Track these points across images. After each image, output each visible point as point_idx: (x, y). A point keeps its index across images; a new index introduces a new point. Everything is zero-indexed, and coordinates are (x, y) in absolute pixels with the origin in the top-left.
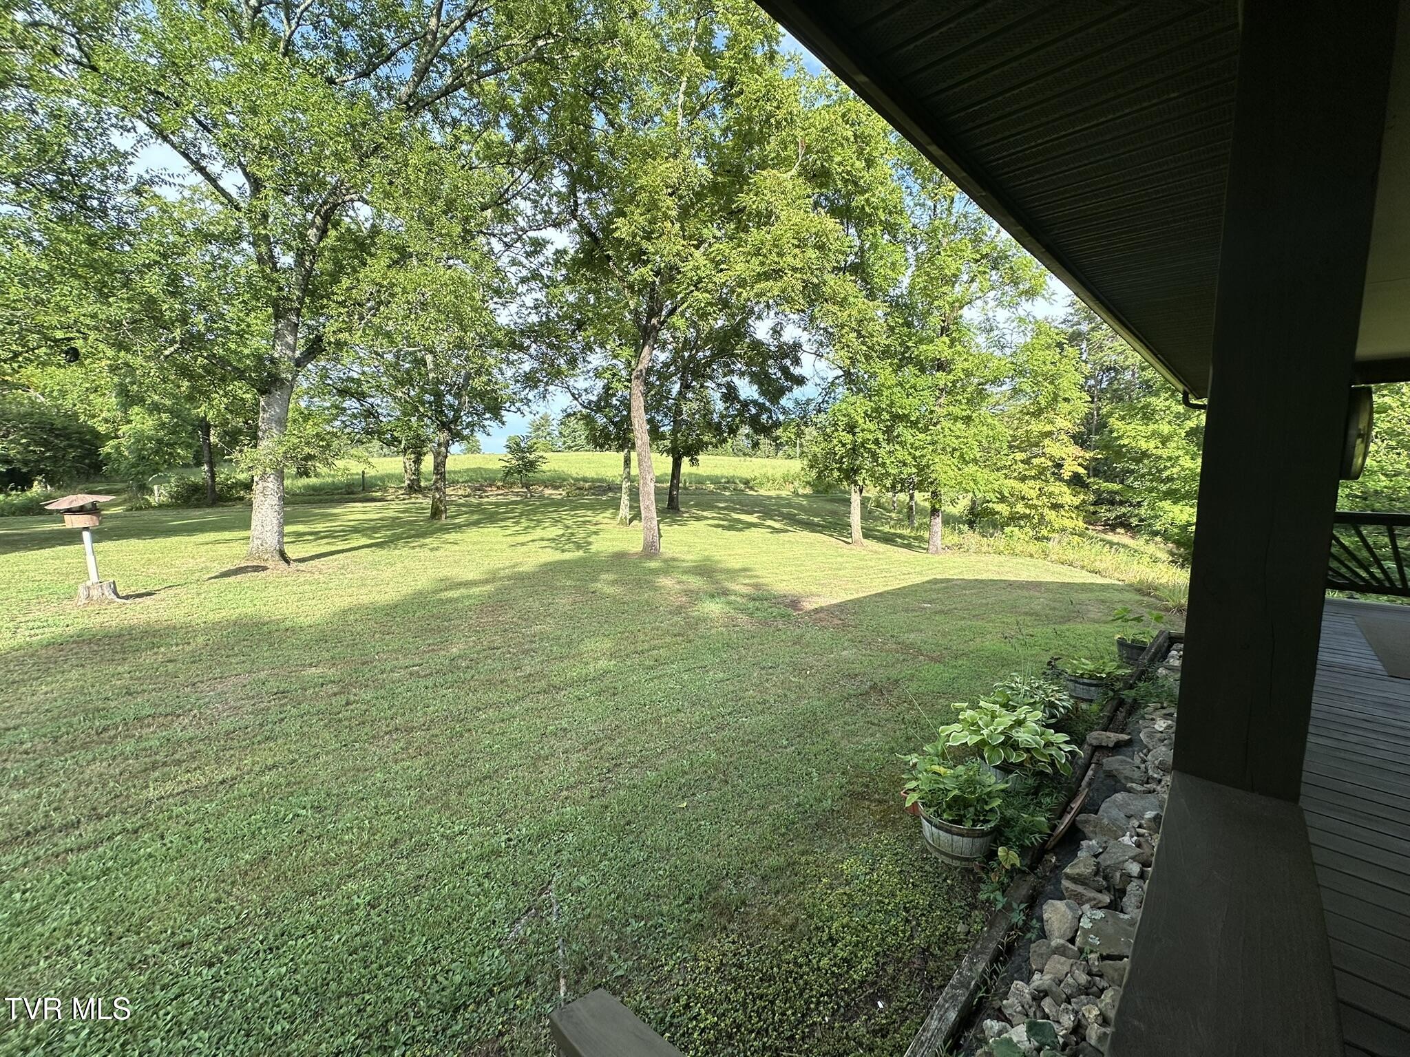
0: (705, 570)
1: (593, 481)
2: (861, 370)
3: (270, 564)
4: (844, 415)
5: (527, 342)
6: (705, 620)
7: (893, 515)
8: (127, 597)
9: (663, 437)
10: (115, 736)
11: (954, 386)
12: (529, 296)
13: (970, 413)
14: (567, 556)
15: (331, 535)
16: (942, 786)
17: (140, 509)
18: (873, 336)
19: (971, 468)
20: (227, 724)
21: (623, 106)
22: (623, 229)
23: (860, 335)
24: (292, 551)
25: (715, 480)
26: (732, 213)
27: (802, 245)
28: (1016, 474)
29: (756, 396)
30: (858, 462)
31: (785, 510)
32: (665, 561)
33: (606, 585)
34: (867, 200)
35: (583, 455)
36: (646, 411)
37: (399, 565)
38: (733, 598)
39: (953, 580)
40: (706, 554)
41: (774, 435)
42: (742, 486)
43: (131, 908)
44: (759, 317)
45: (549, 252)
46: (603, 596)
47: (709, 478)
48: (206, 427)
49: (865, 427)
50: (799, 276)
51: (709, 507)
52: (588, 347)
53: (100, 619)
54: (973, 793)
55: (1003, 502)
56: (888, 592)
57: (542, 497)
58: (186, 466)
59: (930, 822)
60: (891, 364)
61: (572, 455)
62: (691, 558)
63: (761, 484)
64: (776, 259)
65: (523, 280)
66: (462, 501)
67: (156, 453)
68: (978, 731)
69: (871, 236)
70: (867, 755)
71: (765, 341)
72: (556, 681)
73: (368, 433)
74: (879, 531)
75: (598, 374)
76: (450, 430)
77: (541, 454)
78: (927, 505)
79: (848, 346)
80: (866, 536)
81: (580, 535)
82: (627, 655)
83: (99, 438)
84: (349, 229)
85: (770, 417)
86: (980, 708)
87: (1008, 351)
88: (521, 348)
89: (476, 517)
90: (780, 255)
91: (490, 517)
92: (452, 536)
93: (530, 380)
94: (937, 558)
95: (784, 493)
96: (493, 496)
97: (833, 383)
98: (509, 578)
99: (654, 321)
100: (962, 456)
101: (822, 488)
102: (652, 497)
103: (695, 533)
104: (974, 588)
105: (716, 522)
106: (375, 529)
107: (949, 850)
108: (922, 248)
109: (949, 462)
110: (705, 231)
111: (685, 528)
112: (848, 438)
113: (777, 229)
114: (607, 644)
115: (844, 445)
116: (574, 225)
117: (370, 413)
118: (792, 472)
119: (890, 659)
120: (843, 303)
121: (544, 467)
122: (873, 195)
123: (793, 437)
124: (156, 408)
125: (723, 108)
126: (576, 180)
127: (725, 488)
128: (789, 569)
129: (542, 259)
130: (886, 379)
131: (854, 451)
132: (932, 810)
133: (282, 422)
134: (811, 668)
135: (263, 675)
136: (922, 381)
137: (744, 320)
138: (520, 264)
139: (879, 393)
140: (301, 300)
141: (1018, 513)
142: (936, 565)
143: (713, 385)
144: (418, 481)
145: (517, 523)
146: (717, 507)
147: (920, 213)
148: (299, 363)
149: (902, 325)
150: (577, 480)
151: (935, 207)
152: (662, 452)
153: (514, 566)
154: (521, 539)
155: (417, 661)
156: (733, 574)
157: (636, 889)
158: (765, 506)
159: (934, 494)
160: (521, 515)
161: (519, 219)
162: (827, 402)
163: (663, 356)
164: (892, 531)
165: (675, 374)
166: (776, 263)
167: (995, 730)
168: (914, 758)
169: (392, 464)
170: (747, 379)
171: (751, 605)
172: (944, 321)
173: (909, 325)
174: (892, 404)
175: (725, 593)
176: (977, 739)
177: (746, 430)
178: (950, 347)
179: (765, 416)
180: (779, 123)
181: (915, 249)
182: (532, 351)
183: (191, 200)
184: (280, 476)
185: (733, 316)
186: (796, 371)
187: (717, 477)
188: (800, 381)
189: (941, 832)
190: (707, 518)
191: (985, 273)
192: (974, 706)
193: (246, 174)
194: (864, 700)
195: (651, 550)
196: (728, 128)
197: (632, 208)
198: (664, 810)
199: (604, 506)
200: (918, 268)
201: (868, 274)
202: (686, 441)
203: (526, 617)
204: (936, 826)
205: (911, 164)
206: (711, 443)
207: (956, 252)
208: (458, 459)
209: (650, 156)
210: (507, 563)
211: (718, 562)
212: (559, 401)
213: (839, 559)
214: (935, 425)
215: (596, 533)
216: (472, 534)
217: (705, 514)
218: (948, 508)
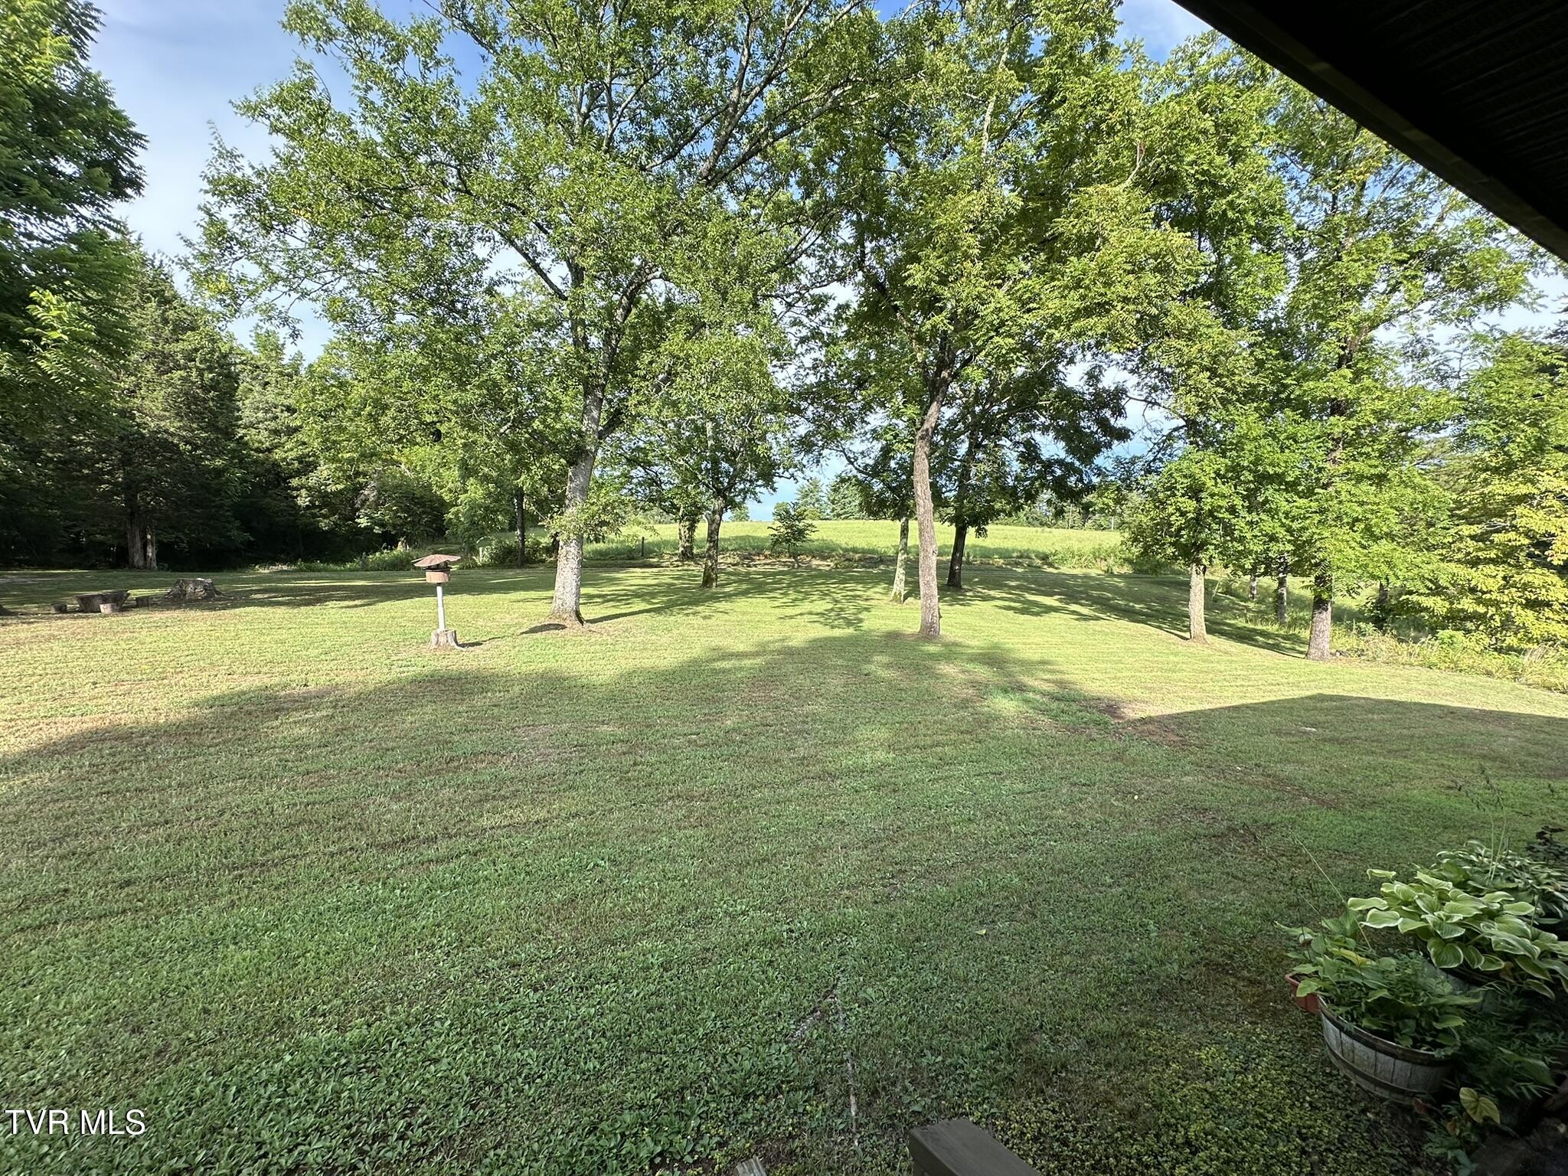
0: (993, 658)
1: (864, 551)
2: (1213, 419)
3: (567, 623)
4: (1185, 476)
5: (804, 405)
6: (997, 718)
7: (1251, 605)
8: (463, 645)
9: (945, 504)
10: (458, 768)
11: (1359, 435)
12: (808, 356)
13: (1383, 470)
14: (837, 633)
15: (616, 598)
16: (1359, 981)
17: (469, 568)
18: (1234, 374)
19: (1385, 546)
20: (540, 769)
21: (920, 141)
22: (916, 275)
23: (1214, 373)
24: (587, 612)
25: (1005, 554)
26: (1044, 242)
27: (1137, 270)
28: (1460, 556)
29: (1062, 455)
30: (1203, 536)
31: (1095, 593)
32: (946, 645)
33: (879, 666)
34: (1231, 204)
35: (854, 524)
36: (931, 474)
37: (675, 631)
38: (1031, 695)
39: (1350, 698)
40: (995, 640)
41: (1084, 500)
42: (1038, 562)
43: (475, 921)
44: (1071, 361)
45: (831, 308)
46: (878, 681)
47: (997, 551)
48: (520, 494)
49: (1216, 491)
50: (1131, 307)
51: (998, 585)
52: (867, 407)
53: (445, 663)
54: (1414, 1000)
55: (1438, 594)
56: (1247, 707)
57: (809, 568)
58: (503, 530)
59: (1341, 1029)
60: (1256, 409)
61: (840, 524)
62: (976, 643)
63: (1063, 560)
64: (1102, 290)
65: (803, 340)
66: (730, 570)
67: (483, 519)
68: (1417, 914)
69: (1233, 248)
70: (1228, 916)
71: (1078, 389)
72: (831, 767)
73: (651, 500)
74: (1229, 625)
75: (876, 435)
76: (725, 497)
77: (810, 522)
78: (1309, 594)
79: (1197, 390)
80: (1210, 631)
81: (850, 610)
82: (908, 749)
83: (444, 506)
84: (647, 306)
85: (1081, 480)
86: (1419, 881)
87: (1454, 384)
88: (799, 411)
89: (744, 586)
90: (1108, 284)
91: (758, 587)
92: (723, 605)
93: (806, 444)
94: (1322, 666)
95: (1093, 572)
96: (761, 565)
97: (1169, 437)
98: (780, 652)
99: (945, 374)
100: (1368, 529)
101: (1146, 567)
102: (934, 572)
103: (981, 615)
104: (1387, 711)
105: (1007, 603)
106: (653, 595)
107: (1370, 1072)
108: (1311, 254)
109: (1346, 537)
110: (1010, 267)
111: (968, 608)
112: (1190, 505)
113: (1103, 254)
114: (884, 734)
115: (1183, 514)
116: (860, 276)
117: (654, 481)
118: (1105, 546)
119: (1256, 795)
120: (1191, 336)
121: (813, 536)
122: (1241, 195)
123: (1111, 503)
124: (486, 479)
125: (1038, 123)
126: (864, 230)
127: (1017, 564)
128: (1103, 666)
129: (823, 316)
130: (1249, 429)
131: (1198, 522)
132: (1342, 1010)
133: (584, 491)
134: (1140, 793)
135: (565, 727)
136: (1304, 430)
137: (1053, 365)
138: (801, 323)
139: (1239, 446)
140: (606, 376)
141: (1463, 610)
142: (1321, 676)
143: (1008, 443)
144: (691, 548)
145: (785, 594)
146: (1006, 585)
147: (1310, 209)
148: (601, 435)
149: (1277, 358)
150: (846, 550)
151: (1335, 198)
152: (943, 520)
153: (783, 640)
154: (789, 611)
155: (694, 730)
156: (1028, 666)
157: (931, 1017)
158: (1068, 587)
159: (1320, 580)
160: (789, 586)
161: (802, 277)
162: (1161, 460)
163: (949, 413)
164: (1250, 626)
165: (963, 433)
166: (1101, 295)
167: (1448, 918)
168: (1305, 934)
169: (670, 531)
170: (1052, 434)
171: (1054, 705)
172: (1343, 348)
173: (1286, 356)
174: (1257, 461)
175: (1021, 688)
176: (1415, 925)
177: (1047, 495)
178: (1352, 382)
179: (1073, 479)
180: (1111, 128)
181: (1300, 256)
182: (809, 414)
183: (522, 293)
184: (580, 541)
185: (1037, 361)
186: (1119, 423)
187: (1007, 550)
188: (1123, 435)
189: (1357, 1044)
190: (994, 598)
191: (1415, 277)
192: (1407, 878)
193: (569, 265)
194: (1220, 844)
195: (929, 632)
196: (1043, 144)
197: (928, 251)
198: (959, 933)
199: (876, 580)
200: (1304, 281)
201: (1227, 296)
202: (973, 509)
203: (798, 696)
204: (1348, 1033)
205: (1298, 148)
206: (1004, 511)
207: (1368, 254)
208: (730, 528)
209: (949, 192)
210: (777, 636)
211: (1009, 650)
212: (833, 465)
213: (1172, 658)
214: (1325, 487)
215: (867, 609)
216: (741, 604)
217: (992, 593)
218: (1341, 600)
